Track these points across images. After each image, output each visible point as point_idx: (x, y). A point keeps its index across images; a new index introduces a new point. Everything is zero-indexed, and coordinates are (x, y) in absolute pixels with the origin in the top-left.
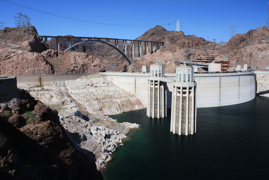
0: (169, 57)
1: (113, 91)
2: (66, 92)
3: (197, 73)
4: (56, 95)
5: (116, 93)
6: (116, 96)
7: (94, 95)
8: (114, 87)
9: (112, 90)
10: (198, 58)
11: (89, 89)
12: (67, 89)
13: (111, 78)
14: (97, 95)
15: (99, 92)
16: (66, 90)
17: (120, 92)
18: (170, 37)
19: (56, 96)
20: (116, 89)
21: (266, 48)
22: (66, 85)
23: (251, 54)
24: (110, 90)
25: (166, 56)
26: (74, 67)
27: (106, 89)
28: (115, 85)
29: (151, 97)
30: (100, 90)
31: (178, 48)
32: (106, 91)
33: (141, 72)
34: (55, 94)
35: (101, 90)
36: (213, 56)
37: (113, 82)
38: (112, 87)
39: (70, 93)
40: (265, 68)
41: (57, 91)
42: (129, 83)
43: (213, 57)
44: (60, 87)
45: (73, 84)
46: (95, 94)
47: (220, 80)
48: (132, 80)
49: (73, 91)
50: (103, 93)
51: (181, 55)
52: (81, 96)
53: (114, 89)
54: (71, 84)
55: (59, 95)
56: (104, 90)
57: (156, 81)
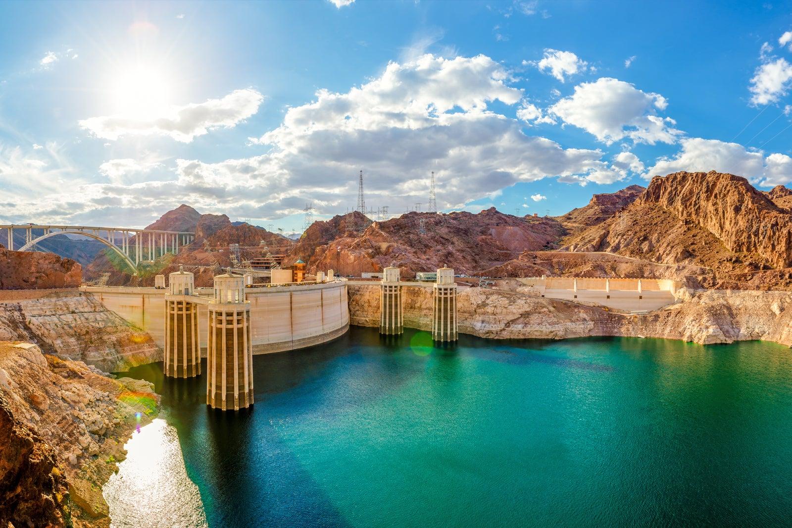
0: (203, 259)
1: (103, 320)
2: (21, 320)
3: (252, 287)
4: (4, 325)
5: (110, 324)
6: (108, 329)
7: (70, 327)
8: (105, 314)
9: (101, 319)
10: (254, 261)
11: (61, 317)
12: (23, 315)
13: (101, 297)
14: (76, 327)
15: (78, 323)
16: (21, 318)
17: (116, 323)
18: (205, 225)
19: (4, 327)
20: (110, 317)
21: (359, 245)
22: (23, 308)
23: (338, 254)
24: (99, 319)
25: (198, 258)
26: (37, 278)
27: (91, 316)
28: (108, 311)
29: (172, 331)
30: (80, 318)
31: (218, 243)
32: (91, 321)
33: (154, 286)
34: (3, 323)
35: (82, 318)
36: (279, 257)
37: (105, 303)
38: (102, 314)
39: (27, 323)
40: (361, 277)
41: (5, 318)
42: (132, 307)
43: (279, 260)
44: (12, 311)
45: (34, 308)
46: (73, 325)
47: (291, 298)
48: (137, 301)
49: (34, 320)
50: (86, 325)
51: (225, 257)
52: (47, 327)
53: (106, 317)
54: (31, 307)
55: (9, 326)
56: (87, 319)
57: (180, 303)
